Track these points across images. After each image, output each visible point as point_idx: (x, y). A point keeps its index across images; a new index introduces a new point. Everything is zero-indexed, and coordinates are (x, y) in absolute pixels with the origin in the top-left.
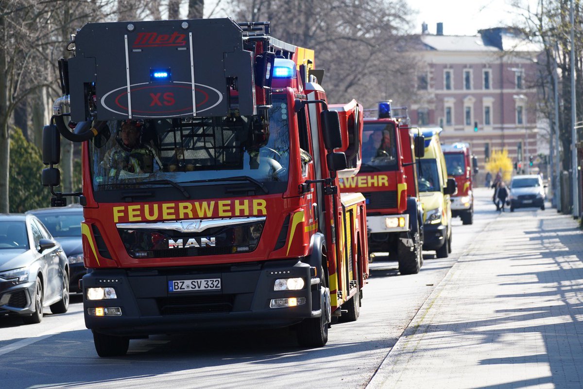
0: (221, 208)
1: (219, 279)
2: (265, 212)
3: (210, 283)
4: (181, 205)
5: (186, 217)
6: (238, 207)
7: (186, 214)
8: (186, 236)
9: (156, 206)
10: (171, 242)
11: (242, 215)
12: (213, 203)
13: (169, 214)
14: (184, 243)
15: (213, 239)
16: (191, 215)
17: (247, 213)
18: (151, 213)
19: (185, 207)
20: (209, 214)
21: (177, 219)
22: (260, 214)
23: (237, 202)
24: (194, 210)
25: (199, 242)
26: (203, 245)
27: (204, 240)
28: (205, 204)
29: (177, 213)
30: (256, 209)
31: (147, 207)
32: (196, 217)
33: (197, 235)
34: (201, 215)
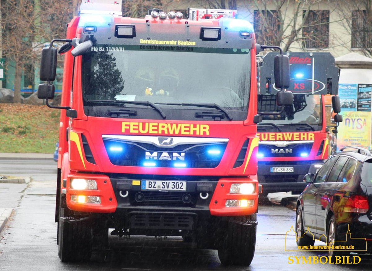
0: (295, 136)
1: (293, 168)
2: (313, 139)
3: (289, 169)
4: (278, 134)
5: (280, 140)
6: (302, 136)
7: (280, 139)
8: (279, 148)
9: (266, 134)
10: (273, 150)
11: (304, 140)
12: (291, 134)
13: (272, 138)
14: (279, 150)
15: (291, 150)
16: (282, 139)
17: (306, 139)
18: (265, 137)
19: (279, 135)
20: (290, 139)
21: (276, 140)
22: (311, 139)
23: (302, 134)
24: (283, 137)
25: (285, 150)
26: (287, 152)
27: (287, 150)
28: (288, 134)
29: (276, 138)
30: (310, 137)
31: (262, 135)
32: (284, 140)
33: (284, 148)
34: (286, 139)
